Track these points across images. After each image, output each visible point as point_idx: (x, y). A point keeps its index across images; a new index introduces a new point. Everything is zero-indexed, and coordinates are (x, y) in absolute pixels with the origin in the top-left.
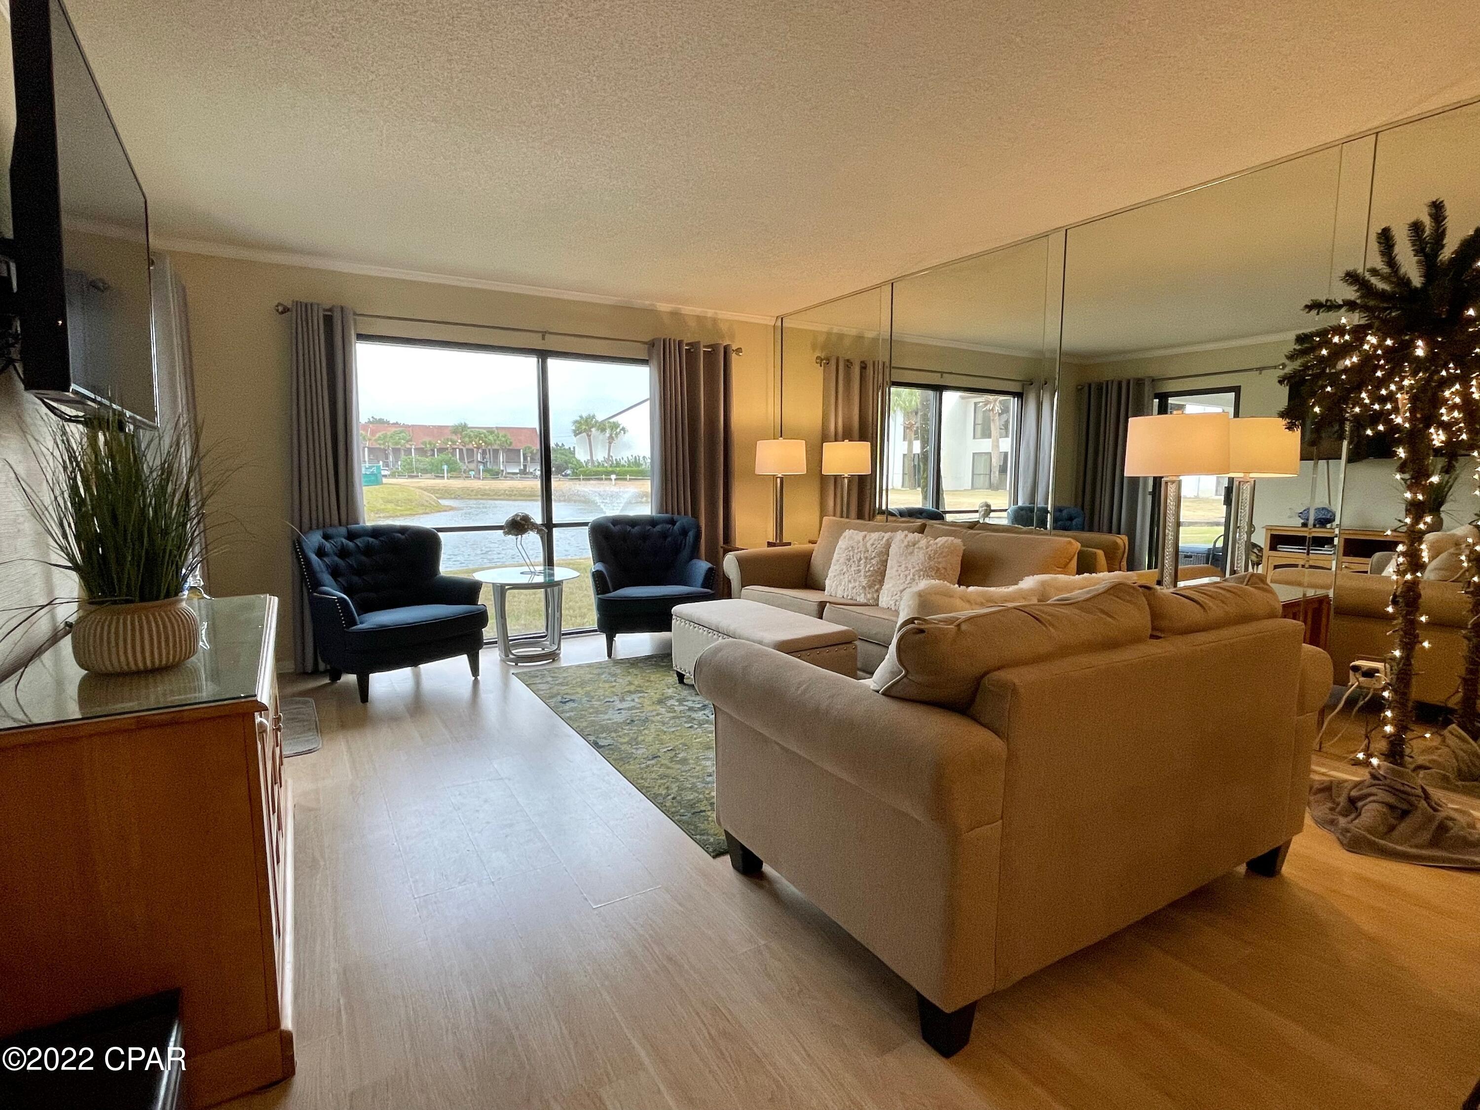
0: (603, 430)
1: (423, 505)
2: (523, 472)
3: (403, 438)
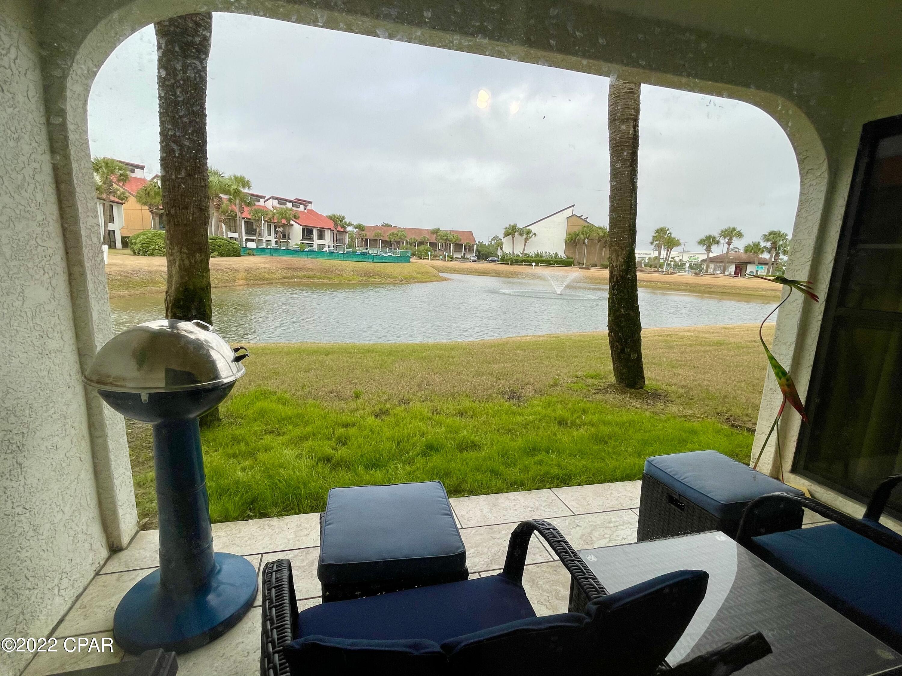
0: (522, 234)
1: (434, 276)
2: (464, 258)
3: (403, 235)
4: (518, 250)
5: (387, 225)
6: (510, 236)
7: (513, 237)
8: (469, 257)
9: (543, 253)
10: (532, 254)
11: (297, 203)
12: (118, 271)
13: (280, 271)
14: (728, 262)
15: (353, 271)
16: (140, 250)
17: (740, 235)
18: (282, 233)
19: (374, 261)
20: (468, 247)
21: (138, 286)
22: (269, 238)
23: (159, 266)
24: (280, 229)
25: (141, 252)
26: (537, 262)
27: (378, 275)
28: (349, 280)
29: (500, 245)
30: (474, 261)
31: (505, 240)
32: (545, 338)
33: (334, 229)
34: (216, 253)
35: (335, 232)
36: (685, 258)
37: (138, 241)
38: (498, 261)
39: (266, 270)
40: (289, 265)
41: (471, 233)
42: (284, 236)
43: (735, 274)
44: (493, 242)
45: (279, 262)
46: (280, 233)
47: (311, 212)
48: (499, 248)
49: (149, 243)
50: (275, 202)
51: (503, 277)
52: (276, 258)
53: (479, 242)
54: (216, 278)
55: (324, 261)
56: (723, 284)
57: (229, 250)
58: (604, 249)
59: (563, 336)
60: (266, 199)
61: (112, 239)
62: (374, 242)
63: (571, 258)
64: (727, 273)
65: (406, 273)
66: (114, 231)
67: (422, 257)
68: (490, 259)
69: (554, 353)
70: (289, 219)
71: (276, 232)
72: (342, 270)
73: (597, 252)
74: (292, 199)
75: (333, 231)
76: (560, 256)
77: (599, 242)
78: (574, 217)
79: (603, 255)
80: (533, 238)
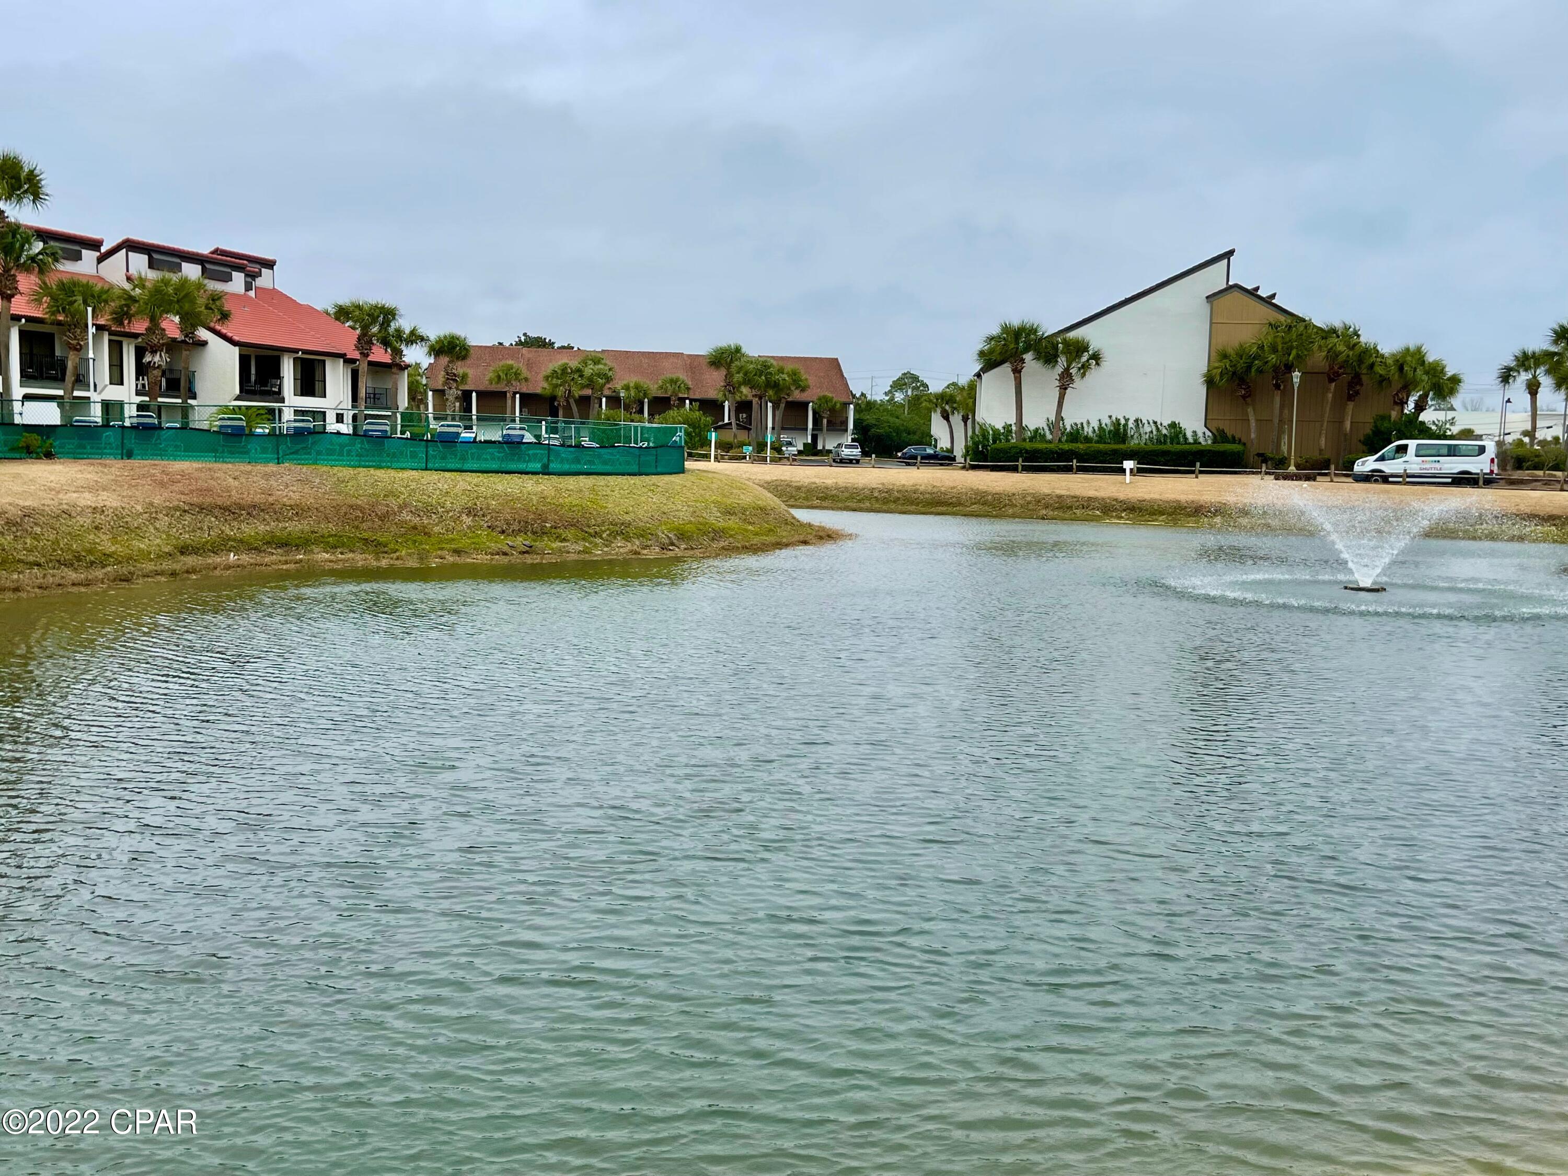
0: (1051, 360)
2: (812, 452)
3: (597, 375)
4: (1038, 417)
5: (540, 343)
6: (1006, 368)
7: (1017, 371)
8: (829, 446)
9: (1131, 424)
10: (1088, 431)
11: (221, 263)
13: (164, 521)
15: (470, 512)
18: (164, 373)
19: (553, 468)
20: (826, 414)
22: (114, 393)
24: (157, 358)
27: (570, 525)
28: (457, 552)
30: (850, 462)
33: (356, 355)
35: (363, 367)
39: (100, 518)
40: (201, 493)
41: (834, 364)
42: (173, 387)
44: (899, 397)
45: (162, 484)
46: (157, 373)
47: (273, 295)
50: (139, 262)
51: (1013, 516)
53: (861, 393)
55: (346, 472)
58: (1351, 405)
60: (103, 249)
62: (494, 402)
63: (1234, 440)
65: (679, 513)
70: (190, 321)
71: (141, 369)
72: (429, 510)
73: (1326, 419)
74: (205, 249)
75: (353, 361)
76: (1189, 435)
77: (1331, 380)
78: (1236, 294)
79: (1348, 425)
80: (1094, 374)
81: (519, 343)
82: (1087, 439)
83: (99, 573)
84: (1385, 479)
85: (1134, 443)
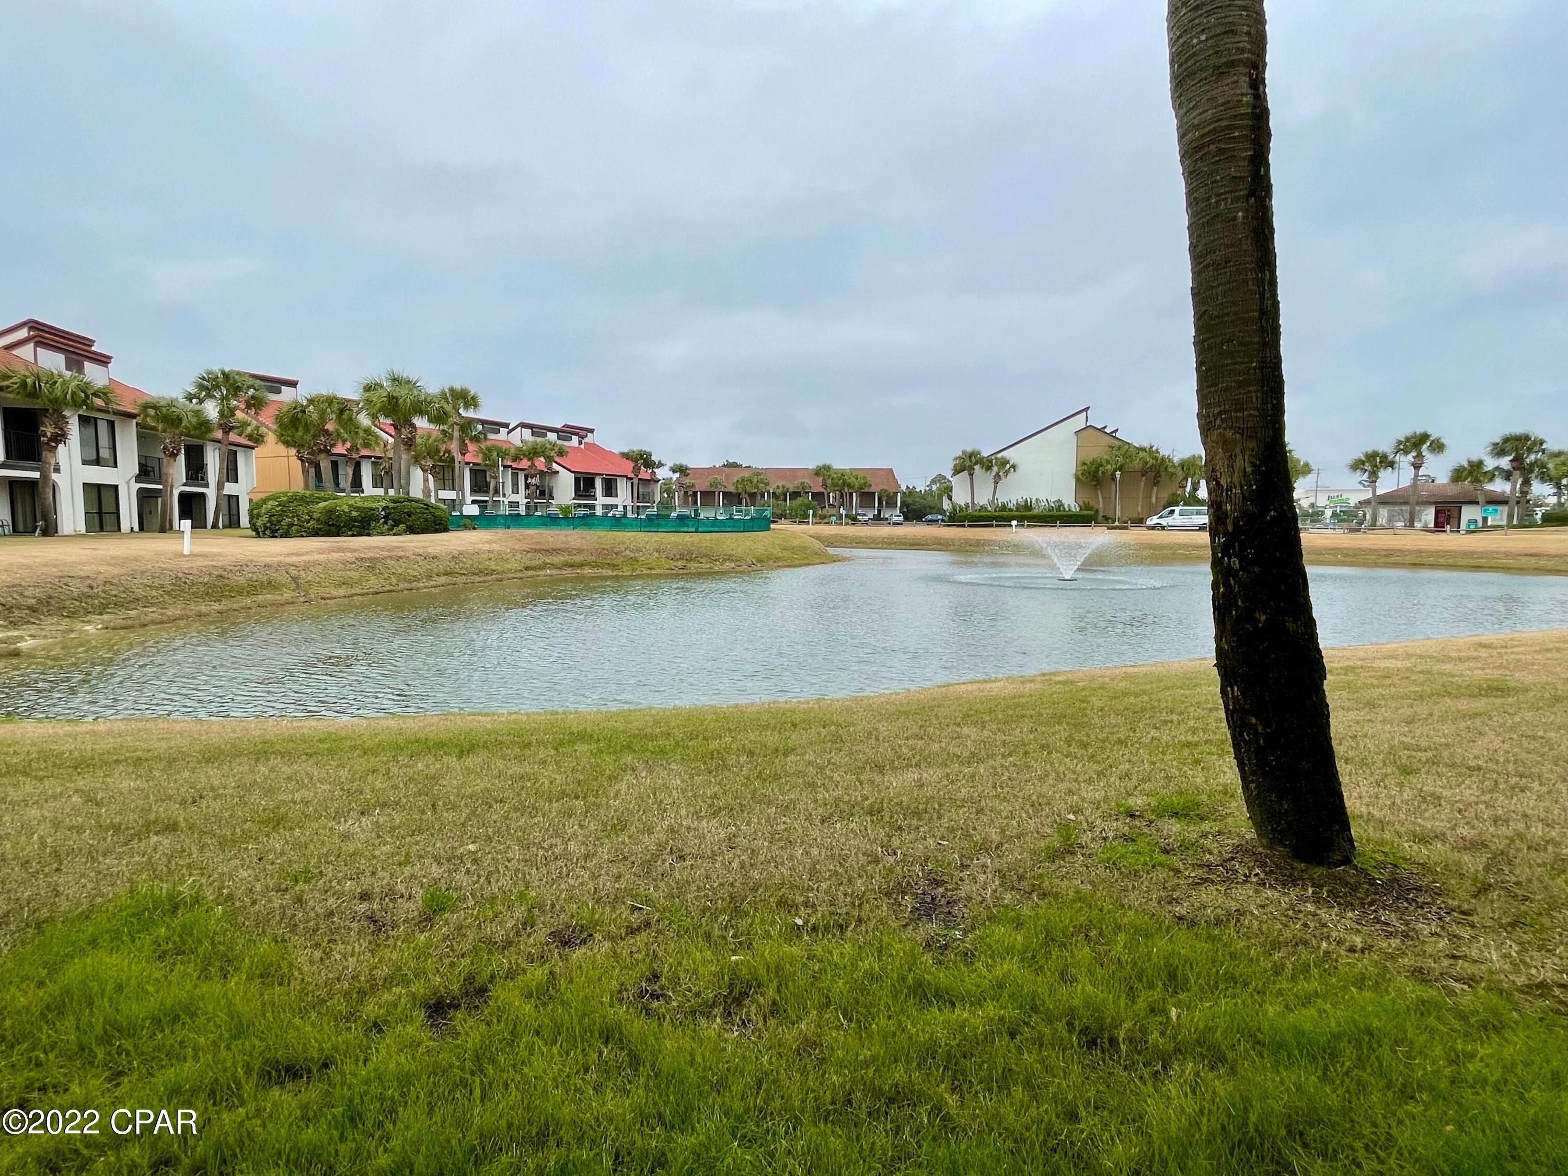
0: (989, 468)
1: (817, 554)
2: (878, 518)
3: (762, 481)
4: (983, 498)
5: (735, 465)
6: (966, 473)
7: (971, 475)
8: (886, 516)
9: (1033, 502)
10: (1011, 506)
11: (567, 432)
12: (205, 567)
13: (519, 556)
14: (1418, 503)
15: (658, 551)
16: (266, 528)
17: (1438, 447)
18: (538, 488)
19: (700, 529)
20: (885, 498)
21: (240, 593)
22: (514, 498)
23: (288, 555)
24: (533, 480)
25: (268, 532)
26: (1021, 519)
27: (706, 556)
28: (650, 569)
29: (948, 491)
30: (897, 524)
31: (955, 481)
32: (1038, 686)
33: (633, 476)
34: (402, 526)
35: (636, 481)
36: (1322, 501)
37: (263, 511)
38: (942, 520)
39: (491, 555)
40: (537, 543)
41: (889, 471)
42: (542, 493)
43: (1437, 524)
44: (934, 488)
45: (519, 540)
46: (534, 488)
47: (592, 447)
48: (945, 498)
49: (283, 514)
50: (527, 433)
51: (955, 551)
52: (515, 532)
53: (908, 487)
54: (394, 573)
55: (603, 534)
56: (1416, 548)
57: (426, 520)
58: (1155, 489)
59: (1082, 680)
60: (510, 427)
61: (234, 512)
62: (708, 496)
63: (1090, 509)
64: (1418, 525)
65: (760, 550)
66: (238, 496)
67: (797, 520)
68: (930, 517)
69: (1063, 731)
70: (550, 460)
71: (527, 486)
72: (639, 550)
73: (1141, 496)
74: (559, 426)
75: (632, 479)
76: (1066, 506)
77: (1143, 475)
78: (1090, 430)
79: (1154, 500)
80: (1012, 475)
81: (724, 466)
82: (1011, 510)
83: (489, 578)
84: (1163, 528)
85: (1035, 512)
